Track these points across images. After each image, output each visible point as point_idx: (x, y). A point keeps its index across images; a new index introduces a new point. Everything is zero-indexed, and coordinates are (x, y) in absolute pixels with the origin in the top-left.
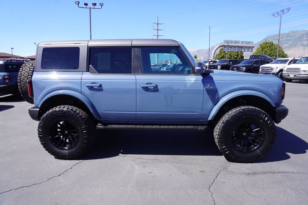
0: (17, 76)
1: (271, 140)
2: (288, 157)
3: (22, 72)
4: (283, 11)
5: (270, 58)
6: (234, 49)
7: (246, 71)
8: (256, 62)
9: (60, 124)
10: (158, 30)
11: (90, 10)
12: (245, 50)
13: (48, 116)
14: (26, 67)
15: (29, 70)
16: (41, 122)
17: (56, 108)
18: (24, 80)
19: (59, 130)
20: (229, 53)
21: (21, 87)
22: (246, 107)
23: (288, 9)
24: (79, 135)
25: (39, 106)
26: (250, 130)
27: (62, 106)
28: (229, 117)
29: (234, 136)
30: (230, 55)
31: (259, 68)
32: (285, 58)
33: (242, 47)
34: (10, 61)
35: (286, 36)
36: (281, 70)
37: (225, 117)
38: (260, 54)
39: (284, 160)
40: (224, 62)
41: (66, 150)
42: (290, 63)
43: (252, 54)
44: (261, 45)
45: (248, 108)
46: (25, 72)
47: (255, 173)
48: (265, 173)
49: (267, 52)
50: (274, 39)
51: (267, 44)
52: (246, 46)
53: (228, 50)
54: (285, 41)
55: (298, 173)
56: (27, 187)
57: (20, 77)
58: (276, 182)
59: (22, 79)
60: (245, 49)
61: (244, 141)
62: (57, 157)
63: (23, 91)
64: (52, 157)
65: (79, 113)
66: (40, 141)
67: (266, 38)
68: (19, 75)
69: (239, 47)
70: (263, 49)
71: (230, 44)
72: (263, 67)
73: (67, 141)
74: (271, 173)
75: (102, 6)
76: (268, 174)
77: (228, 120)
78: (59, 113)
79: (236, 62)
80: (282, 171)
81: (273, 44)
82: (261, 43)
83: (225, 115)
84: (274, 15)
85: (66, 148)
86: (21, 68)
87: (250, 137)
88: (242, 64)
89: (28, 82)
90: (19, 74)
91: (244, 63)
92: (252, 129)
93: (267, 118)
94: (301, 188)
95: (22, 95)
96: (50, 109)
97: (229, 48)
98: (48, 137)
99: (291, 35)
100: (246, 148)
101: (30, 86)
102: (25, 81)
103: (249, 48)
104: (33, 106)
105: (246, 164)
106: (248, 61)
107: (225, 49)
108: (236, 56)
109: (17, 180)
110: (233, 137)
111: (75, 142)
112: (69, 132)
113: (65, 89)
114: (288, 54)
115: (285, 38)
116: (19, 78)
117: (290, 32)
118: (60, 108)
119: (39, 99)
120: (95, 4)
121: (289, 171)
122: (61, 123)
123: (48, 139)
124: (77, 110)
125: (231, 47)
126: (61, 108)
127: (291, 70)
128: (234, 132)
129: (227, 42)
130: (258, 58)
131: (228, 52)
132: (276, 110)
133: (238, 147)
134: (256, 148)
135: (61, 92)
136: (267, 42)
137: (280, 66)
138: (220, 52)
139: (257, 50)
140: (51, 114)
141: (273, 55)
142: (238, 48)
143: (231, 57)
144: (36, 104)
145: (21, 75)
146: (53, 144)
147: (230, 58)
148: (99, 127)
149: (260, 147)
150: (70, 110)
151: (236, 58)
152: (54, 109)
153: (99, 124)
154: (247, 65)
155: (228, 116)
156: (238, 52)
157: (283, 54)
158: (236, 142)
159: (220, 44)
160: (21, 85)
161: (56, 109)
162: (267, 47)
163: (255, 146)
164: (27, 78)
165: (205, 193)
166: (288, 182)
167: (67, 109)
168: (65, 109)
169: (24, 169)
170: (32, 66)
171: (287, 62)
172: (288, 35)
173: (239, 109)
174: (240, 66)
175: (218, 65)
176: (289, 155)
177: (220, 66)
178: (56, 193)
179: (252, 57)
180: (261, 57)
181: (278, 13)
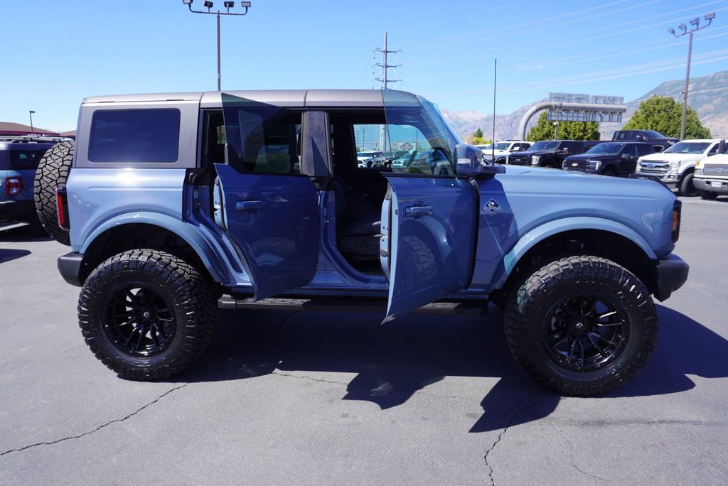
0: (32, 179)
1: (643, 340)
2: (691, 385)
3: (44, 169)
4: (696, 22)
5: (664, 137)
6: (575, 115)
7: (602, 171)
8: (628, 149)
9: (131, 296)
10: (387, 67)
11: (219, 17)
12: (602, 117)
13: (101, 275)
14: (54, 157)
15: (61, 164)
16: (86, 288)
17: (121, 256)
18: (48, 189)
19: (128, 309)
20: (563, 126)
21: (43, 205)
22: (583, 259)
23: (710, 18)
24: (175, 321)
25: (83, 251)
26: (592, 316)
27: (137, 251)
28: (541, 282)
29: (553, 328)
30: (566, 130)
31: (635, 164)
32: (703, 138)
33: (595, 111)
34: (24, 141)
35: (707, 85)
36: (691, 170)
37: (531, 282)
38: (642, 128)
39: (679, 393)
40: (548, 148)
41: (144, 358)
42: (713, 152)
43: (620, 129)
44: (643, 106)
45: (588, 262)
46: (52, 168)
47: (601, 423)
48: (626, 422)
49: (657, 123)
50: (677, 92)
51: (658, 104)
52: (604, 109)
53: (560, 118)
54: (706, 97)
55: (708, 424)
56: (48, 443)
57: (39, 180)
58: (652, 445)
59: (44, 186)
60: (603, 115)
61: (577, 343)
62: (122, 375)
63: (45, 214)
64: (113, 374)
65: (177, 268)
66: (84, 336)
67: (657, 89)
68: (38, 177)
69: (587, 110)
70: (648, 116)
71: (565, 104)
72: (644, 161)
73: (148, 335)
74: (643, 422)
75: (248, 8)
76: (634, 425)
77: (538, 289)
78: (128, 268)
79: (578, 147)
80: (670, 418)
81: (673, 103)
82: (645, 100)
83: (531, 277)
84: (673, 32)
85: (146, 353)
86: (43, 160)
87: (593, 334)
88: (594, 153)
89: (56, 193)
90: (37, 173)
91: (598, 151)
92: (599, 312)
93: (633, 287)
94: (712, 462)
95: (43, 225)
96: (106, 259)
97: (563, 113)
98: (101, 325)
99: (719, 80)
100: (581, 360)
101: (61, 203)
102: (51, 191)
103: (613, 112)
104: (69, 249)
105: (582, 399)
106: (607, 144)
107: (553, 114)
108: (581, 134)
109: (25, 427)
110: (552, 333)
111: (166, 338)
112: (152, 315)
113: (145, 210)
114: (711, 130)
115: (705, 89)
116: (36, 183)
117: (716, 74)
118: (130, 255)
119: (83, 232)
120: (231, 5)
121: (687, 420)
122: (134, 291)
123: (102, 330)
124: (171, 260)
125: (567, 109)
126: (134, 257)
127: (716, 170)
128: (554, 320)
129: (557, 97)
130: (634, 138)
131: (560, 122)
132: (658, 266)
133: (563, 358)
134: (605, 360)
135: (135, 217)
136: (660, 98)
137: (687, 159)
138: (541, 123)
139: (633, 118)
140: (109, 270)
141: (674, 132)
142: (586, 112)
143: (569, 134)
144: (75, 247)
145: (43, 175)
146: (114, 344)
147: (565, 138)
148: (224, 302)
149: (616, 358)
150: (155, 261)
151: (582, 138)
152: (117, 258)
153: (224, 296)
154: (606, 154)
155: (538, 280)
156: (585, 123)
157: (700, 129)
158: (558, 344)
159: (542, 102)
160: (41, 200)
161: (122, 259)
162: (659, 112)
163: (605, 356)
164: (57, 184)
165: (474, 468)
166: (682, 445)
167: (146, 258)
168: (143, 259)
169: (44, 402)
170: (68, 154)
171: (706, 149)
172: (712, 82)
173: (565, 263)
174: (586, 158)
175: (533, 154)
176: (692, 379)
177: (538, 158)
178: (114, 460)
179: (619, 135)
180: (642, 137)
181: (683, 27)
